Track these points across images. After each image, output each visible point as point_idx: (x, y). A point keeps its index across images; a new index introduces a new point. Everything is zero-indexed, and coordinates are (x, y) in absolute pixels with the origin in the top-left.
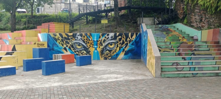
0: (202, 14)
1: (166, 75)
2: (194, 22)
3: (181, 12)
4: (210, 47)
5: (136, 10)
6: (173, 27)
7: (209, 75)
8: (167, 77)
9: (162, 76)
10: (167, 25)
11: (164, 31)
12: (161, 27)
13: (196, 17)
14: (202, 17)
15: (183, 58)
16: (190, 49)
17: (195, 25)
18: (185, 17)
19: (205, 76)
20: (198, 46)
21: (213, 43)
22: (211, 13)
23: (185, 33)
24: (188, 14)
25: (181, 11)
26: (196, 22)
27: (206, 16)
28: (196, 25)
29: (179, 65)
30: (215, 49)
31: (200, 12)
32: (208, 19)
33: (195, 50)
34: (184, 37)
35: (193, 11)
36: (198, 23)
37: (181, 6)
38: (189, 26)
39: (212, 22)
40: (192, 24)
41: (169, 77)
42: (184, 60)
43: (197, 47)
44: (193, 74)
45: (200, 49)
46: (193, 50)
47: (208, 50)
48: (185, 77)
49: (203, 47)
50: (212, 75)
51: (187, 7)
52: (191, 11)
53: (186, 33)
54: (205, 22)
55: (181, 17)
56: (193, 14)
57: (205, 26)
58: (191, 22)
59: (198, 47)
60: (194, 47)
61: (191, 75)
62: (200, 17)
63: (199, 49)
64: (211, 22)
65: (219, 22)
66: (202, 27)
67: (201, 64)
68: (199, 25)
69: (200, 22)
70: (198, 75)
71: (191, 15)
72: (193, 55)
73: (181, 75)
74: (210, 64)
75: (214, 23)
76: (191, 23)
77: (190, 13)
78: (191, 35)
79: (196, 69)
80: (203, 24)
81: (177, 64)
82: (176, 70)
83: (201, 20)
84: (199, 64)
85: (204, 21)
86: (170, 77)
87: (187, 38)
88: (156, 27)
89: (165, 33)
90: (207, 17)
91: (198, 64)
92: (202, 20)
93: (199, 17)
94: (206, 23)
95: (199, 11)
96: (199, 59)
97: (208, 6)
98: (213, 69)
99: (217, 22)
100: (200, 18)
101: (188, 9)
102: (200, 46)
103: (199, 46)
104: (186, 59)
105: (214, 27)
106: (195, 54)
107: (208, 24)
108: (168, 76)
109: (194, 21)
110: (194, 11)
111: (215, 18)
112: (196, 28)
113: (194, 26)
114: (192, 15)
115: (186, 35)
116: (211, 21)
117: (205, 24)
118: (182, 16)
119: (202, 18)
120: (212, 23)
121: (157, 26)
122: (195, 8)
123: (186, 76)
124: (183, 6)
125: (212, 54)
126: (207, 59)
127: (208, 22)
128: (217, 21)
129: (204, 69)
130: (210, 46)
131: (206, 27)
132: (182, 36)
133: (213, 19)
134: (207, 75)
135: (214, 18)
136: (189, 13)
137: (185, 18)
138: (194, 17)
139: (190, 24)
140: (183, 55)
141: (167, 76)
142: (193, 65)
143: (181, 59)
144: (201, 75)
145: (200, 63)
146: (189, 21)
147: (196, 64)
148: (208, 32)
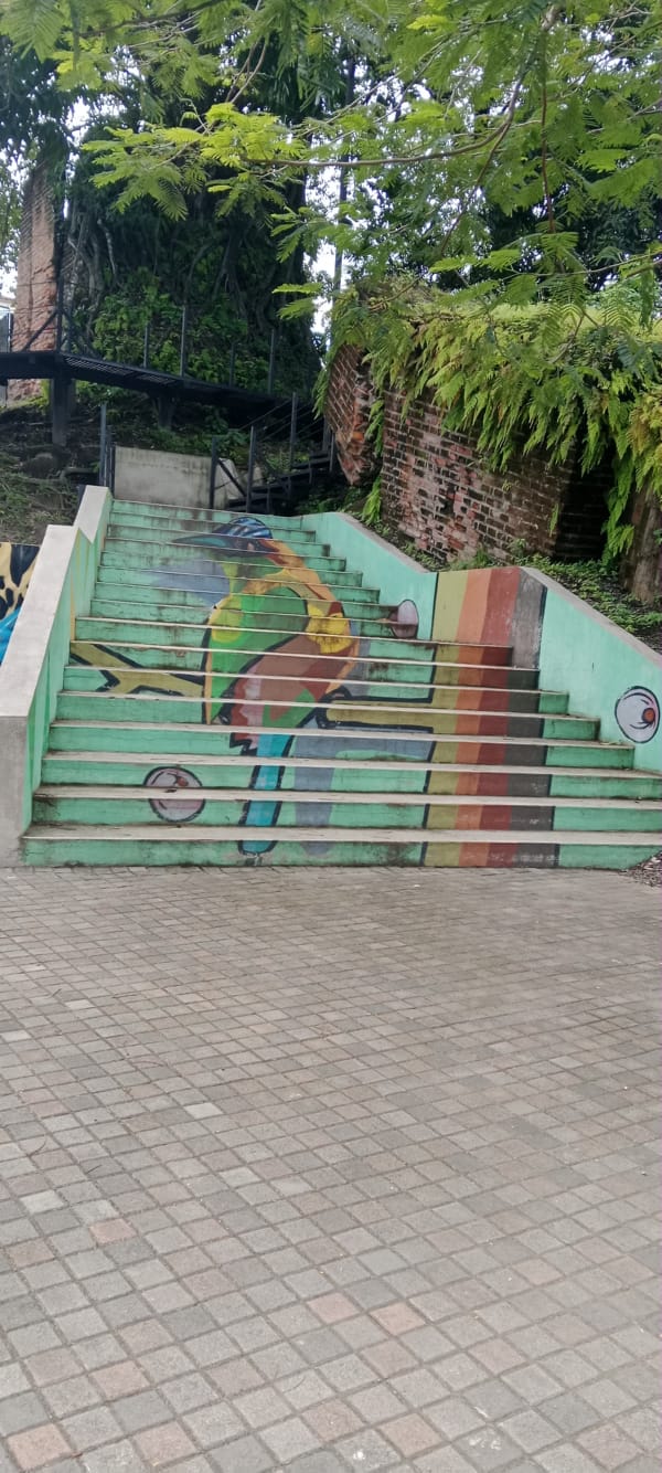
0: (451, 466)
1: (58, 845)
2: (415, 514)
3: (353, 441)
4: (446, 680)
5: (110, 392)
6: (302, 537)
7: (348, 856)
8: (68, 865)
9: (31, 859)
10: (270, 520)
11: (231, 555)
12: (226, 528)
13: (425, 480)
14: (451, 486)
15: (235, 740)
16: (311, 687)
17: (417, 534)
18: (374, 475)
19: (322, 860)
20: (371, 671)
21: (479, 656)
22: (494, 466)
23: (359, 577)
24: (389, 461)
25: (351, 435)
26: (423, 511)
27: (470, 482)
28: (424, 537)
29: (193, 783)
30: (463, 696)
31: (445, 454)
32: (481, 503)
33: (344, 694)
34: (336, 608)
35: (410, 438)
36: (432, 524)
37: (353, 398)
38: (388, 538)
39: (500, 526)
40: (401, 526)
41: (80, 865)
42: (244, 753)
43: (367, 674)
44: (246, 848)
45: (378, 688)
46: (328, 691)
47: (426, 696)
48: (187, 865)
49: (406, 675)
50: (366, 857)
51: (382, 408)
52: (402, 438)
53: (368, 582)
54: (466, 522)
55: (353, 471)
56: (412, 459)
57: (462, 546)
58: (400, 514)
59: (376, 674)
60: (345, 671)
61: (231, 854)
62: (444, 487)
63: (367, 687)
64: (491, 522)
65: (532, 529)
66: (452, 551)
67: (335, 784)
68: (435, 533)
69: (441, 519)
70: (274, 856)
71: (401, 465)
72: (313, 722)
73: (161, 854)
74: (392, 785)
75: (509, 530)
76: (401, 518)
77: (398, 455)
78: (387, 599)
79: (287, 816)
80: (457, 534)
81: (181, 777)
82: (154, 817)
83: (448, 508)
84: (322, 785)
85: (464, 510)
86: (85, 859)
87: (358, 612)
88: (188, 525)
89: (229, 568)
90: (477, 488)
91: (314, 784)
92: (453, 501)
93: (440, 481)
94: (470, 529)
95: (444, 444)
96: (341, 754)
97: (481, 416)
98: (393, 818)
99: (521, 528)
100: (442, 492)
101: (389, 425)
102: (385, 666)
103: (377, 666)
104: (252, 747)
105: (505, 554)
106: (330, 717)
107: (480, 539)
108: (73, 855)
109: (415, 509)
110: (416, 443)
111: (514, 496)
112: (417, 556)
113: (412, 539)
114: (407, 467)
115: (357, 596)
116: (497, 514)
117: (464, 529)
118: (358, 468)
119: (452, 488)
120: (497, 531)
121: (202, 517)
122: (423, 418)
123: (197, 861)
124: (366, 398)
125: (436, 728)
126: (388, 754)
127: (479, 522)
128: (520, 521)
129: (332, 820)
130: (450, 671)
131: (470, 550)
132: (331, 598)
133: (506, 504)
134: (334, 856)
135: (508, 497)
136: (391, 452)
137: (375, 484)
138: (413, 479)
139: (397, 524)
140: (251, 719)
141: (65, 859)
142: (283, 786)
143: (225, 746)
144: (292, 856)
145: (327, 774)
146: (393, 505)
147: (303, 783)
148: (470, 584)
